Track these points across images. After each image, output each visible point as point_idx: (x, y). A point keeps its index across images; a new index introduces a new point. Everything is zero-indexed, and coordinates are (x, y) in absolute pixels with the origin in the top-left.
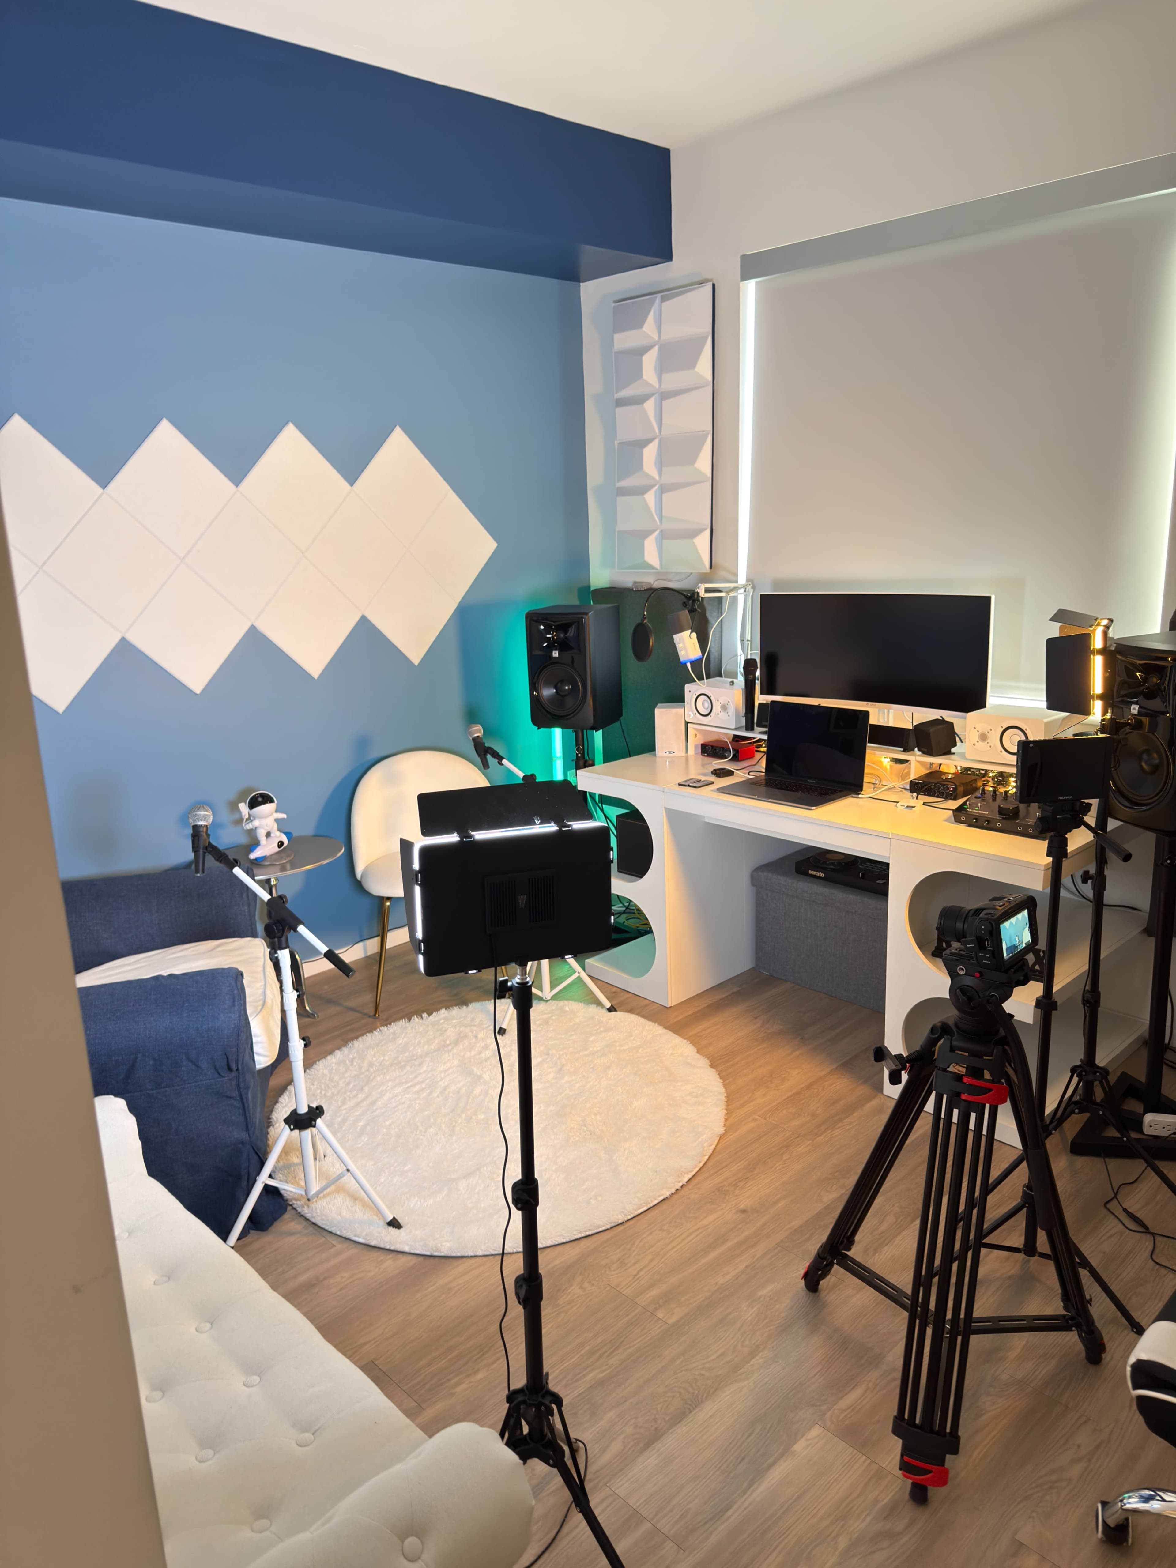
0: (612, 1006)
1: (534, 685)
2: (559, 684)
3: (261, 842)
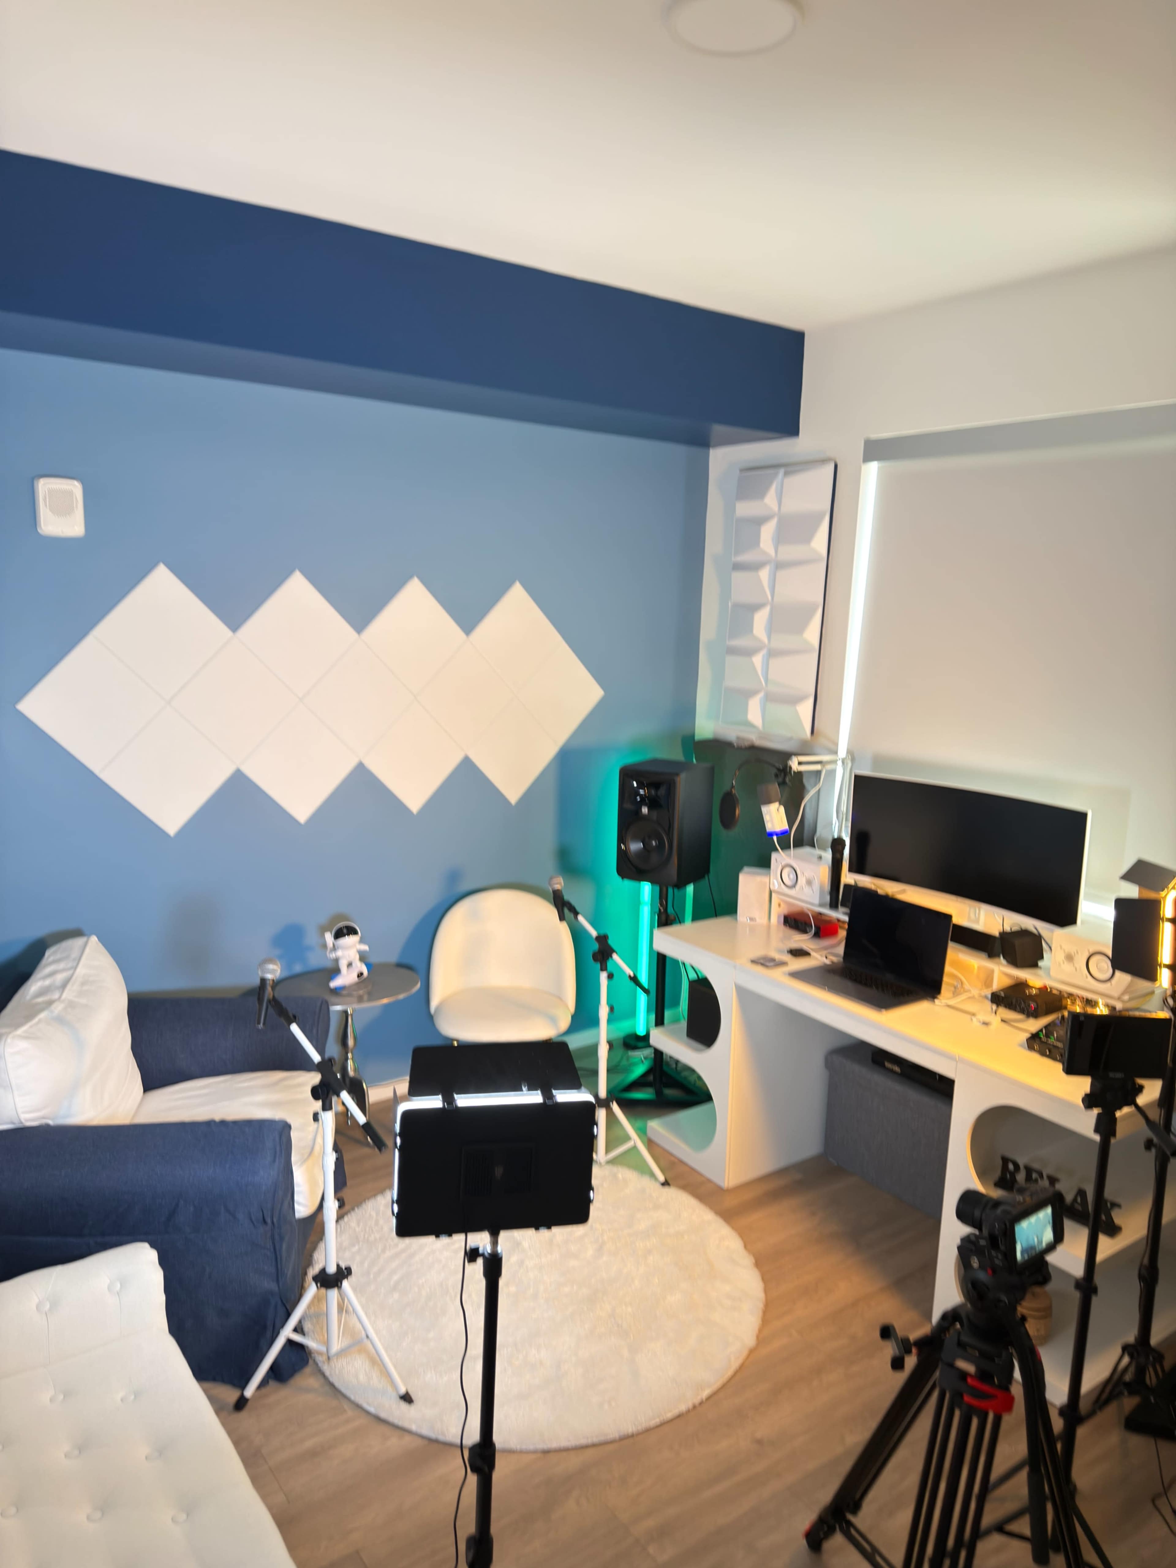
0: (666, 1180)
1: (621, 839)
2: (647, 839)
3: (342, 972)
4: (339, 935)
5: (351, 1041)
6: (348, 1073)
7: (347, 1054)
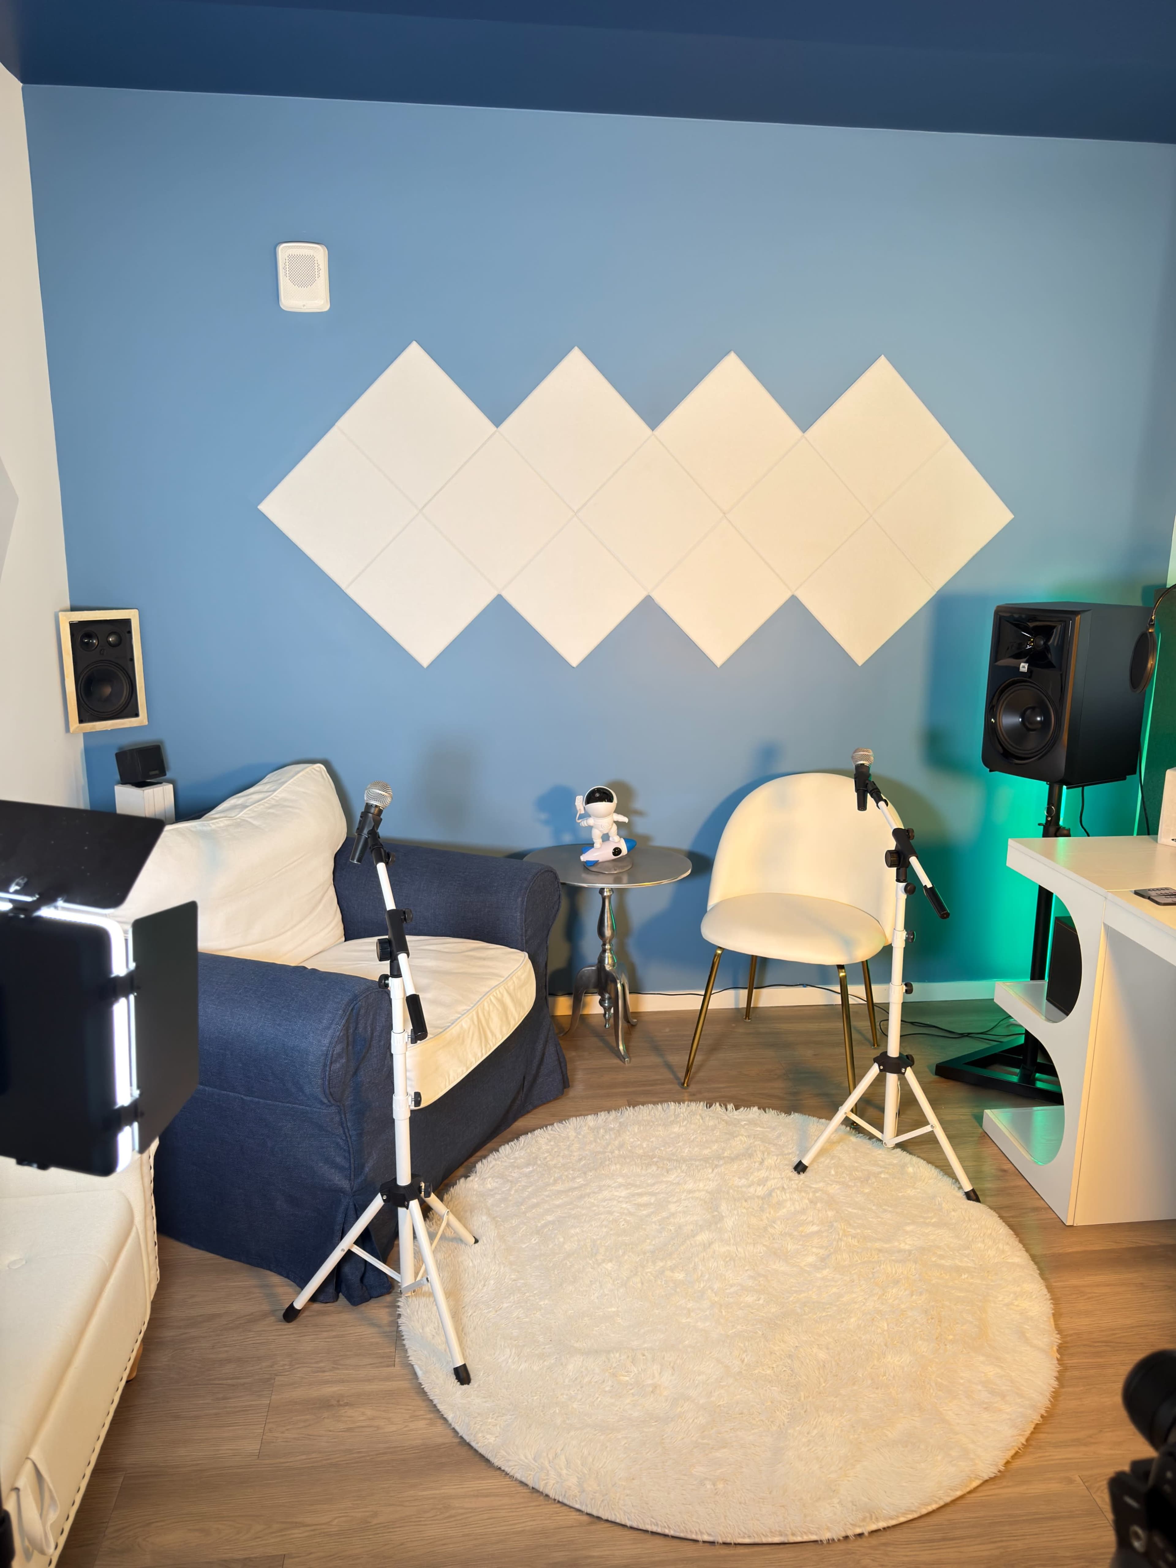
0: (973, 1190)
1: (991, 709)
2: (1028, 712)
3: (595, 845)
4: (592, 798)
5: (608, 930)
6: (604, 967)
7: (604, 945)
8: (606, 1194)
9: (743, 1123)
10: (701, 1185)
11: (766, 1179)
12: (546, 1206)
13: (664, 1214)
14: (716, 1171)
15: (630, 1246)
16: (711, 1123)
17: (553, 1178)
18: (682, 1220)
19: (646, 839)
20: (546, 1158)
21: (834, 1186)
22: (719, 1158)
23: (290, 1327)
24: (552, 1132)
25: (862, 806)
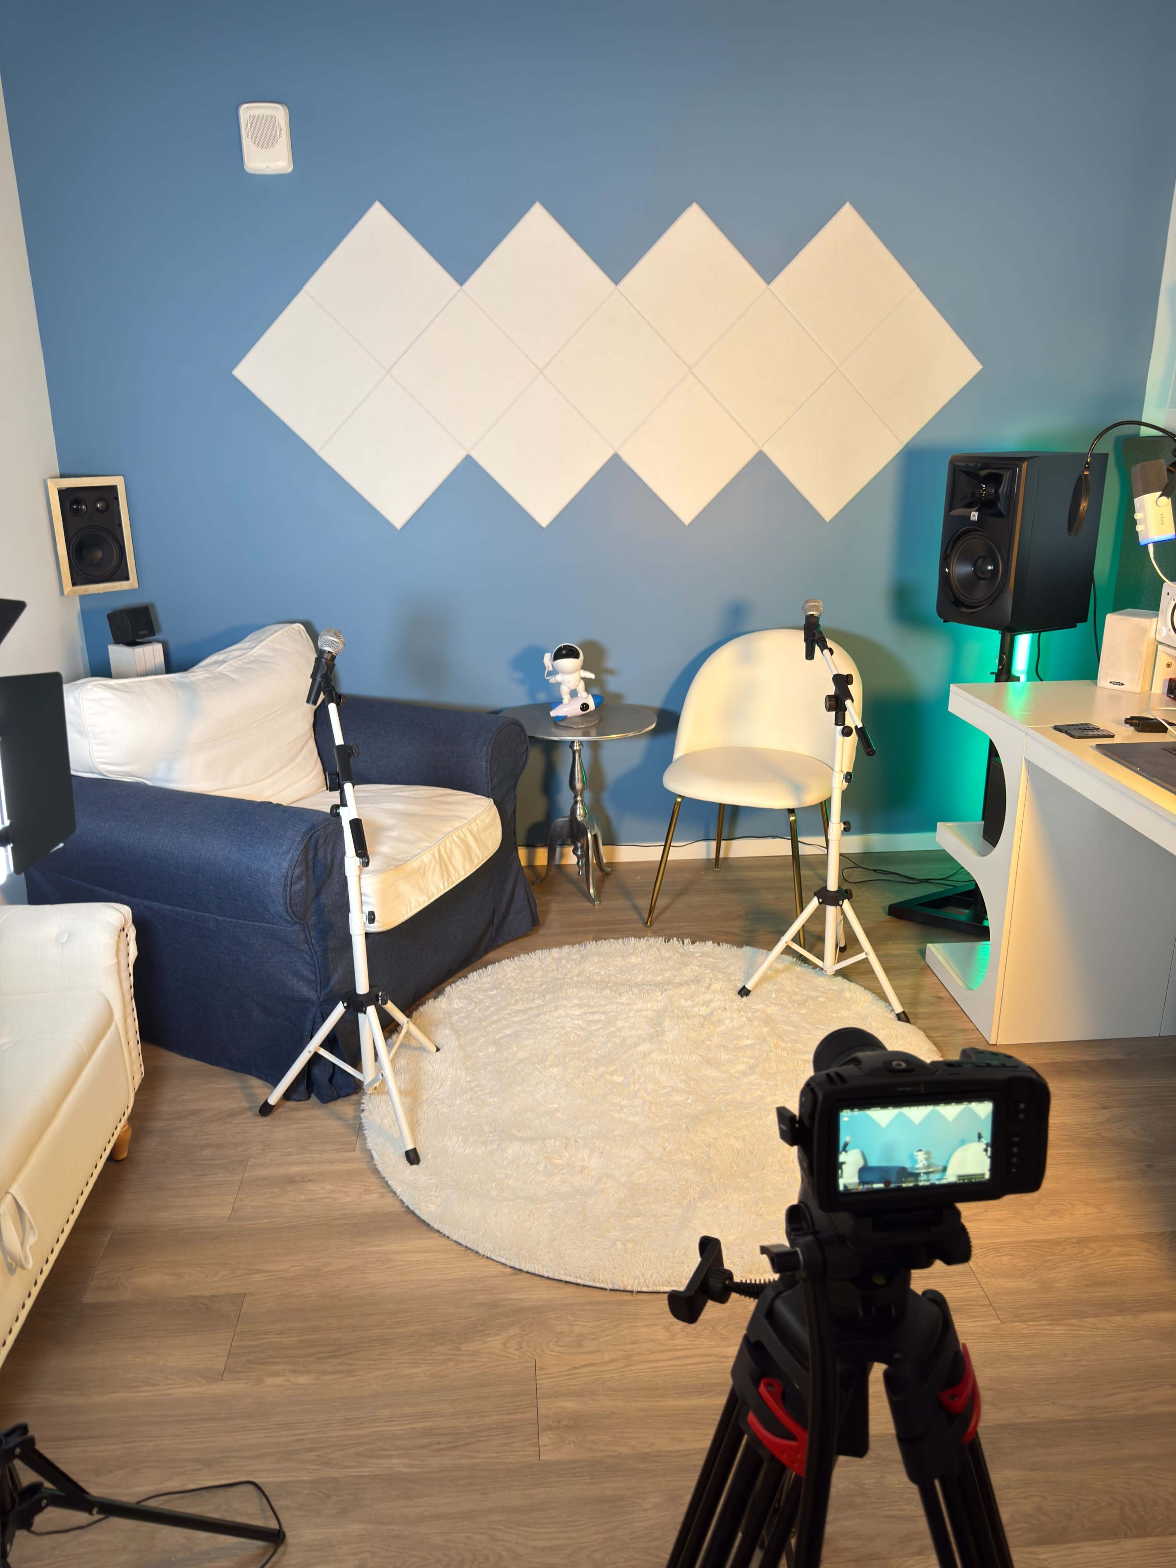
0: (904, 1012)
1: (945, 560)
2: (980, 562)
3: (564, 701)
4: (558, 655)
5: (578, 782)
6: (576, 818)
7: (576, 797)
8: (561, 1012)
9: (697, 955)
10: (649, 1006)
11: (711, 1000)
12: (505, 1022)
13: (612, 1029)
14: (664, 994)
15: (577, 1055)
16: (667, 955)
17: (514, 999)
18: (627, 1034)
19: (618, 697)
20: (510, 983)
21: (773, 1007)
22: (669, 983)
23: (265, 1120)
24: (518, 962)
25: (810, 655)
